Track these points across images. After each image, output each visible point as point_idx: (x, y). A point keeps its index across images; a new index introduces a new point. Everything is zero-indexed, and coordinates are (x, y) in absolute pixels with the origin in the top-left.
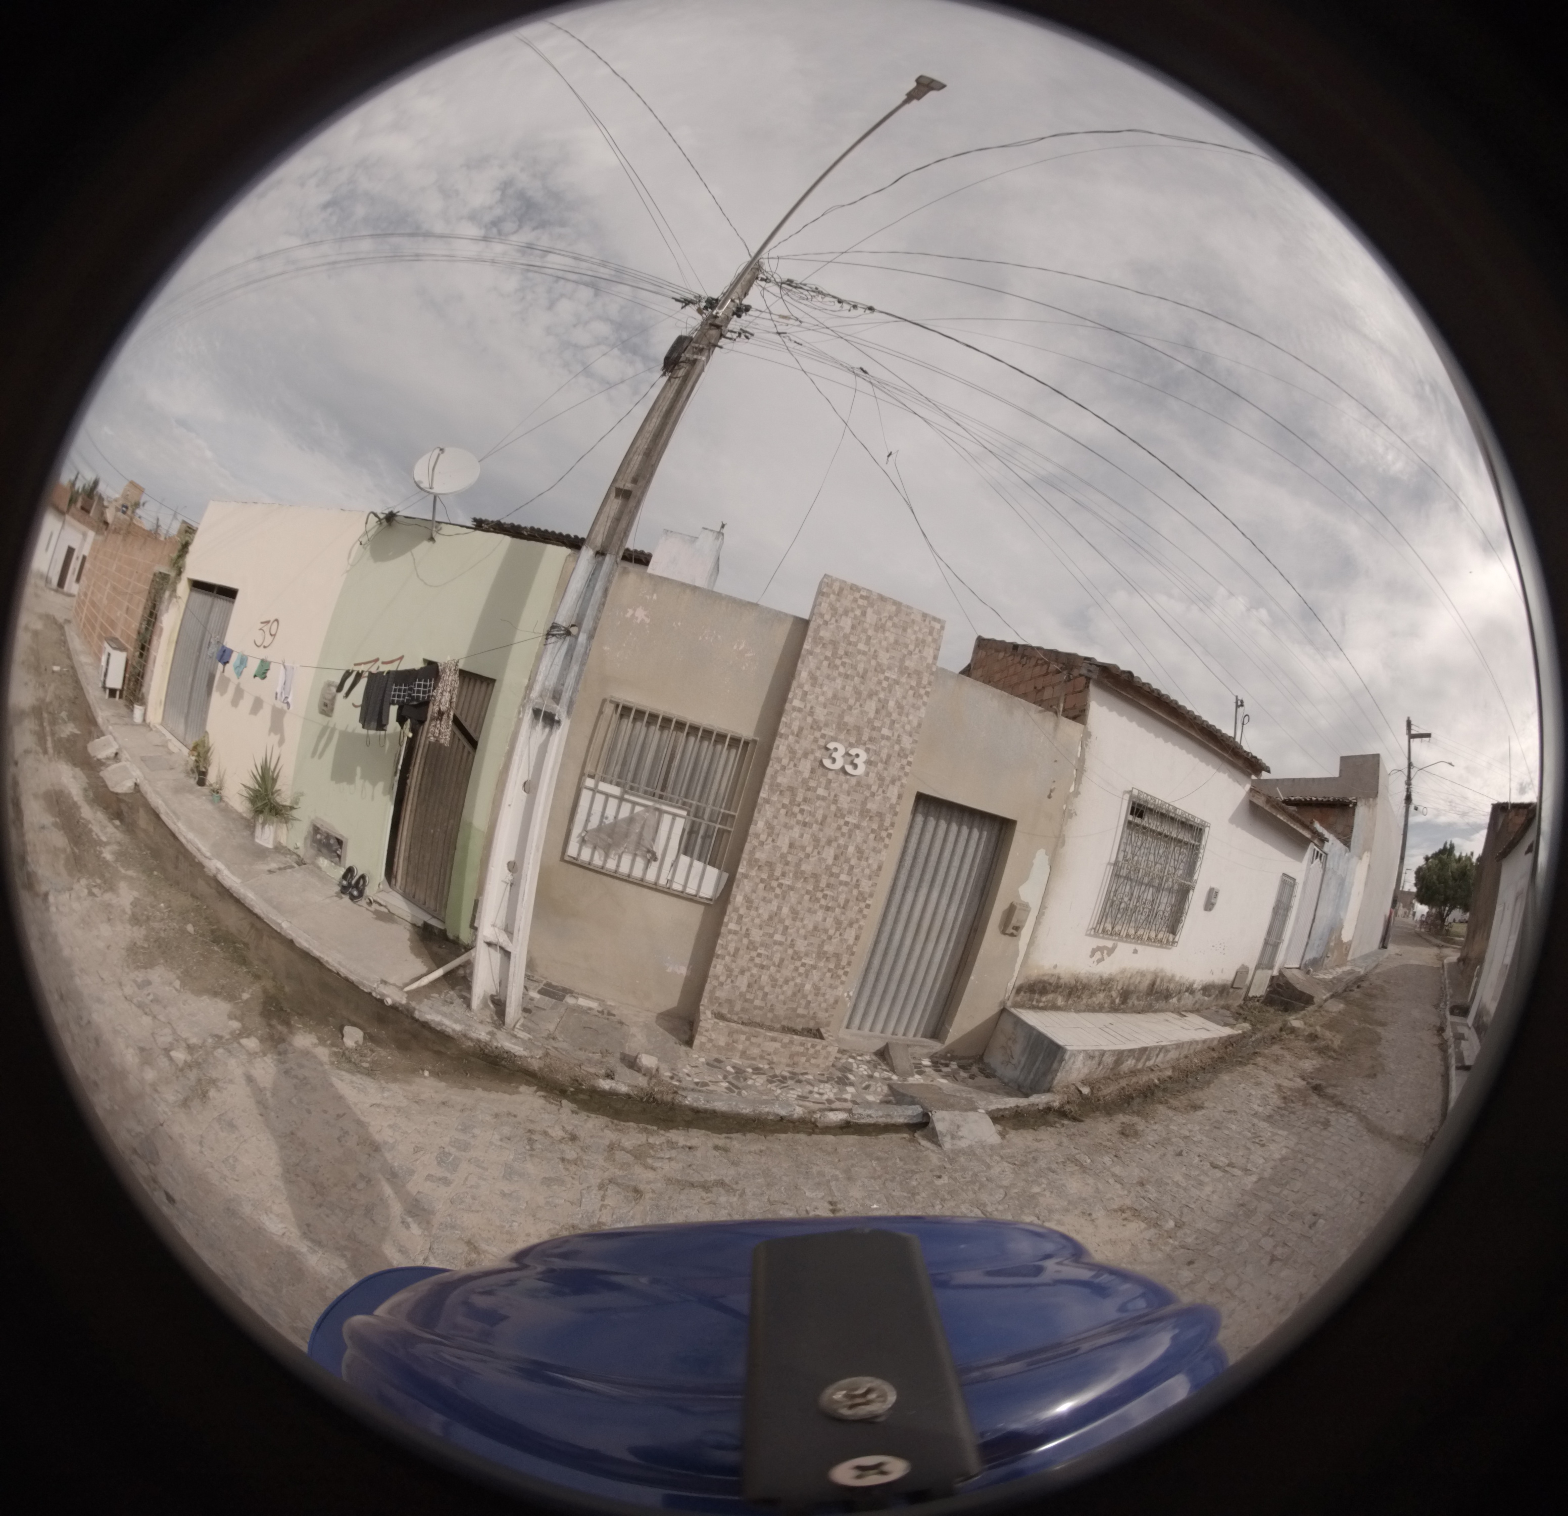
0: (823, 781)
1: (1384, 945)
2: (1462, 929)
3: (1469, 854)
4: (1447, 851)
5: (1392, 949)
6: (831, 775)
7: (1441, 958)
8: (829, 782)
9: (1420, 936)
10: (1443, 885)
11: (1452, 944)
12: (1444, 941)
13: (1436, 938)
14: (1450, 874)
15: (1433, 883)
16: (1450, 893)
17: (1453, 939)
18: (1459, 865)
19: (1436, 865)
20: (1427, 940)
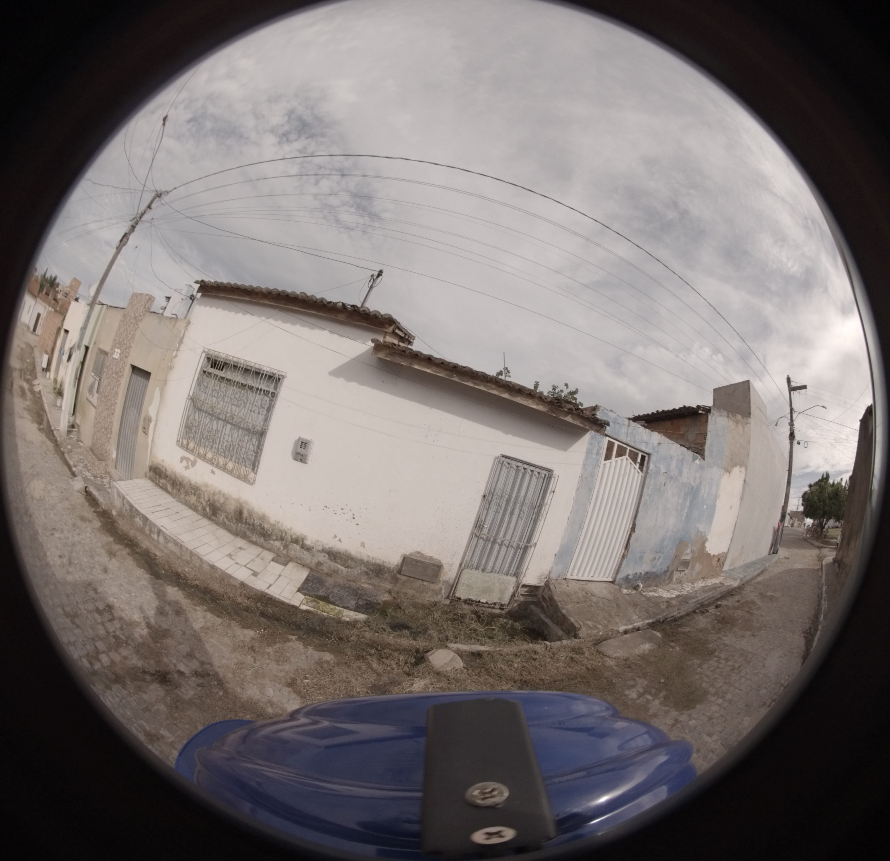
1: (774, 551)
2: (836, 533)
7: (821, 557)
8: (113, 362)
9: (806, 541)
10: (822, 503)
11: (829, 545)
12: (823, 543)
13: (817, 541)
14: (827, 495)
15: (815, 502)
16: (827, 508)
17: (829, 541)
18: (833, 488)
19: (817, 490)
20: (811, 544)
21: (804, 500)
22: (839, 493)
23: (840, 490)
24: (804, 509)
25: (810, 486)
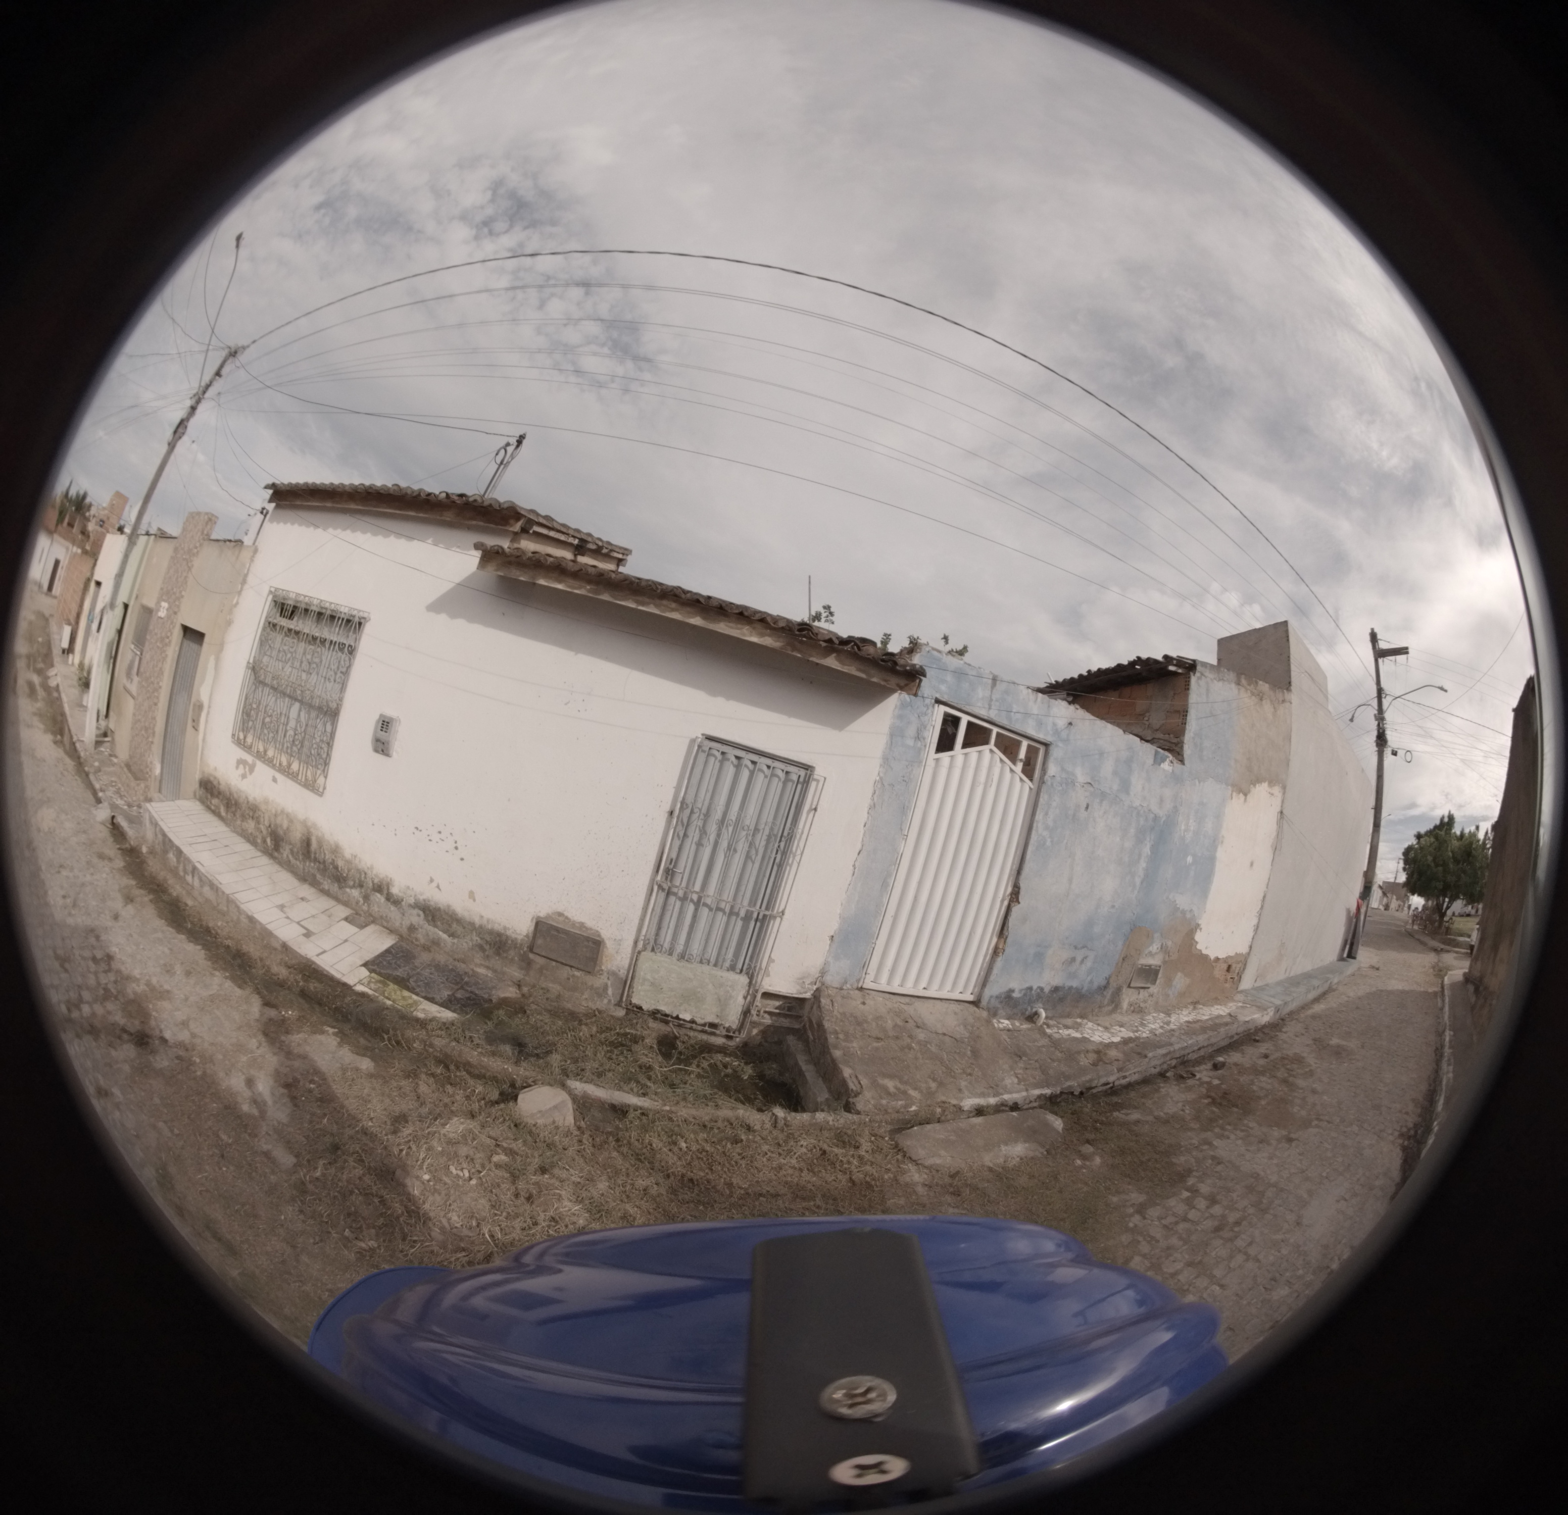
9: (1413, 936)
10: (1440, 868)
11: (1455, 947)
12: (1444, 943)
13: (1433, 939)
14: (1450, 854)
15: (1429, 866)
16: (1451, 879)
17: (1454, 940)
18: (1460, 843)
19: (1431, 844)
20: (1423, 944)
21: (1406, 862)
22: (1474, 852)
23: (1474, 846)
24: (1407, 879)
25: (1419, 836)
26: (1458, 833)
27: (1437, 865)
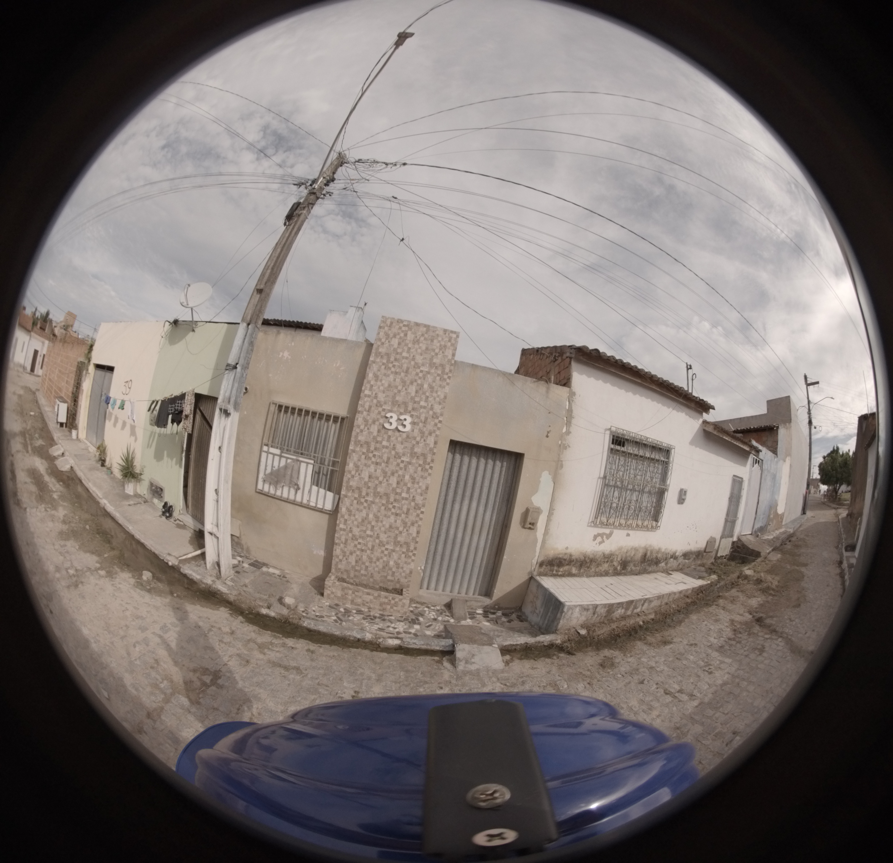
0: (386, 437)
1: (804, 512)
2: (848, 496)
3: (847, 451)
4: (835, 451)
5: (809, 513)
6: (390, 433)
7: (837, 516)
8: (389, 437)
9: (825, 504)
11: (842, 506)
12: (838, 505)
13: (833, 504)
14: (838, 464)
15: (830, 471)
17: (842, 503)
18: (842, 458)
19: (830, 461)
20: (829, 506)
21: (821, 470)
22: (848, 462)
23: (848, 459)
24: (821, 478)
25: (824, 458)
26: (841, 453)
27: (833, 470)
